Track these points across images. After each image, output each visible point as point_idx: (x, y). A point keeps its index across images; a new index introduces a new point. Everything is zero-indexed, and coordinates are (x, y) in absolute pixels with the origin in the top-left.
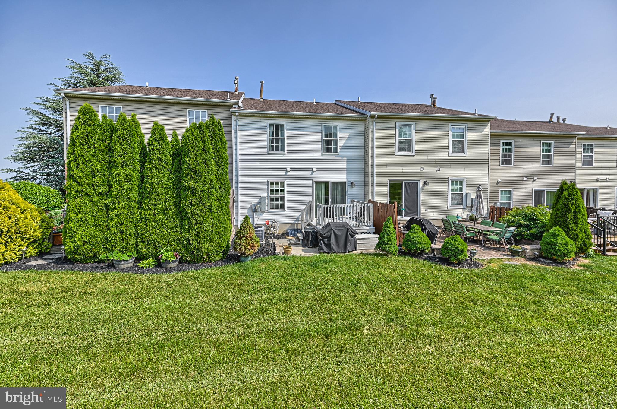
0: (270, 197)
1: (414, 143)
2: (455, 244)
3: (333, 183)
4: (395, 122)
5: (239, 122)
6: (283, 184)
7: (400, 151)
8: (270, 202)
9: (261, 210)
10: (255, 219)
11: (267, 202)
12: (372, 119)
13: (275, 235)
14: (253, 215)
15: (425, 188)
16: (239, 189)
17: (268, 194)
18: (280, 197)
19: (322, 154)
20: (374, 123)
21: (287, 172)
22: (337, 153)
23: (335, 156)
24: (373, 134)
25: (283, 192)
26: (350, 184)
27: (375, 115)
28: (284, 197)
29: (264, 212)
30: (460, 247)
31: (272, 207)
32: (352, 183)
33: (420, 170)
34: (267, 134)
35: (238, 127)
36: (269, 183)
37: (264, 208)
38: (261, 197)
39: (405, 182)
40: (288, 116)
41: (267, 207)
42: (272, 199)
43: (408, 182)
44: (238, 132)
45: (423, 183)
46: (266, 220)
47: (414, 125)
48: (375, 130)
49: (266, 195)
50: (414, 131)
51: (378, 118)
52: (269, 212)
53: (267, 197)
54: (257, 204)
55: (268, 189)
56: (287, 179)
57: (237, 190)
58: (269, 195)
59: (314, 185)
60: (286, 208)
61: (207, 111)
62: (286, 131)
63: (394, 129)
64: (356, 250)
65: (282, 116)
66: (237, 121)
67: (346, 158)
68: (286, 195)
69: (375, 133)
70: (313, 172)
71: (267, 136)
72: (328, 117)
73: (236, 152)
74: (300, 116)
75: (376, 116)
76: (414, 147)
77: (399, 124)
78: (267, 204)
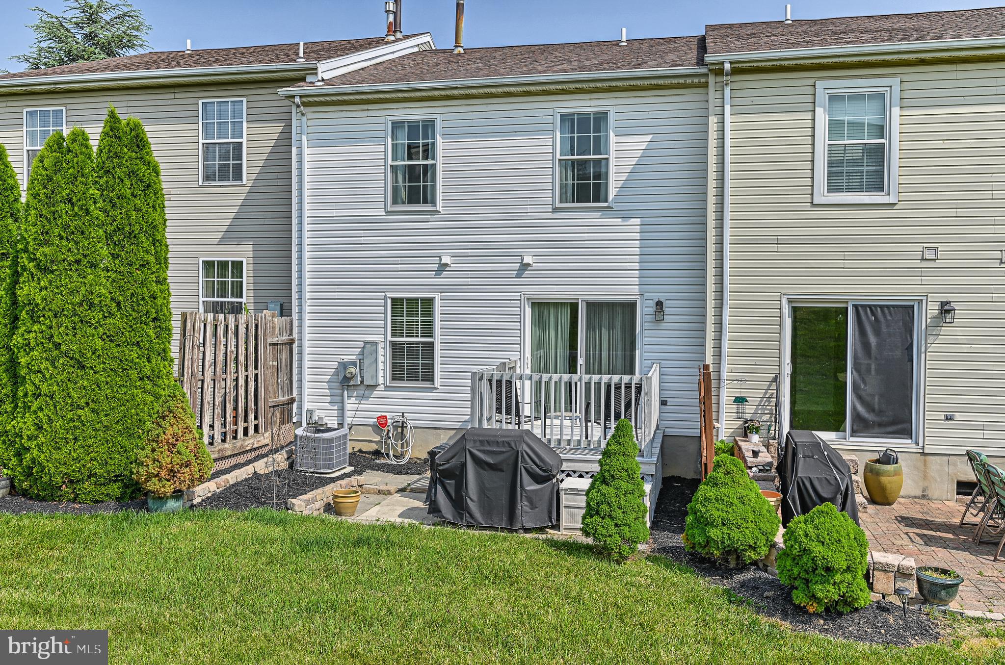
0: (392, 343)
1: (896, 154)
2: (806, 535)
3: (592, 306)
4: (811, 82)
5: (310, 123)
6: (428, 303)
7: (832, 188)
8: (393, 358)
9: (362, 382)
10: (348, 407)
11: (381, 359)
12: (719, 79)
13: (404, 462)
14: (342, 396)
15: (945, 330)
16: (307, 316)
17: (385, 334)
18: (424, 344)
19: (555, 210)
20: (727, 91)
21: (443, 267)
22: (605, 204)
23: (599, 214)
24: (722, 130)
25: (428, 330)
26: (651, 310)
27: (722, 63)
28: (432, 344)
29: (374, 387)
30: (817, 550)
31: (397, 374)
32: (659, 304)
33: (923, 259)
34: (386, 152)
35: (304, 138)
36: (389, 301)
37: (372, 377)
38: (365, 343)
39: (856, 307)
40: (443, 93)
41: (381, 373)
42: (397, 350)
43: (870, 306)
44: (307, 151)
45: (933, 309)
46: (379, 414)
47: (896, 89)
48: (728, 118)
49: (381, 338)
50: (896, 111)
51: (735, 71)
52: (387, 388)
53: (382, 345)
54: (354, 364)
55: (385, 320)
56: (443, 289)
57: (301, 319)
58: (389, 338)
59: (528, 310)
60: (437, 382)
61: (244, 99)
62: (439, 139)
63: (810, 107)
64: (556, 527)
65: (424, 94)
66: (304, 119)
67: (638, 221)
68: (438, 339)
69: (728, 126)
70: (525, 267)
71: (386, 159)
72: (572, 86)
73: (300, 209)
74: (481, 91)
75: (727, 66)
76: (895, 170)
77: (825, 86)
78: (381, 366)
